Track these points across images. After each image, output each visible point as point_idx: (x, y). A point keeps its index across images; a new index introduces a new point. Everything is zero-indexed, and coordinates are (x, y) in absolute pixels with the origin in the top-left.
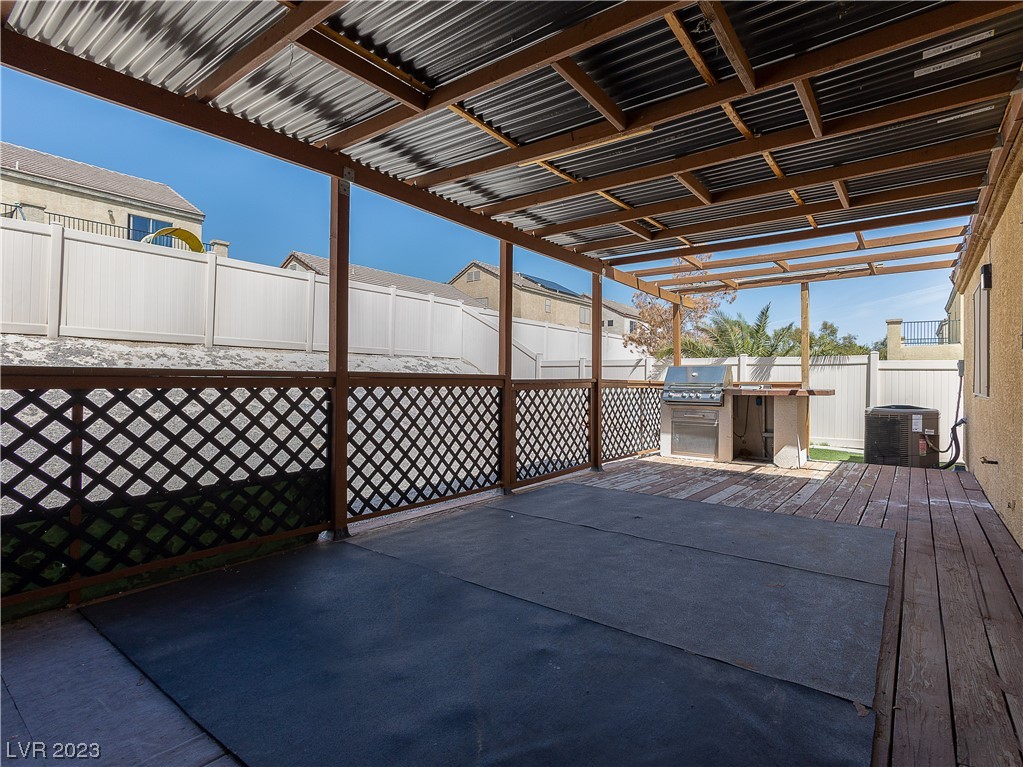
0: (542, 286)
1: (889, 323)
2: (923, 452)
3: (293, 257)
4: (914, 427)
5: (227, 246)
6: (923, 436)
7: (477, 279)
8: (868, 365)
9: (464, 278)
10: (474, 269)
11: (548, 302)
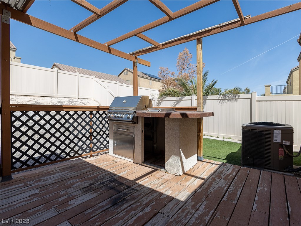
0: (149, 76)
1: (266, 86)
2: (281, 157)
3: (54, 65)
4: (274, 139)
5: (20, 59)
6: (281, 145)
7: (127, 74)
8: (251, 99)
9: (123, 74)
10: (126, 71)
11: (150, 82)
